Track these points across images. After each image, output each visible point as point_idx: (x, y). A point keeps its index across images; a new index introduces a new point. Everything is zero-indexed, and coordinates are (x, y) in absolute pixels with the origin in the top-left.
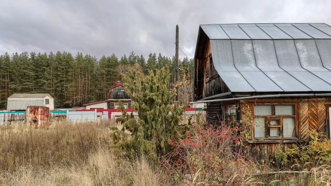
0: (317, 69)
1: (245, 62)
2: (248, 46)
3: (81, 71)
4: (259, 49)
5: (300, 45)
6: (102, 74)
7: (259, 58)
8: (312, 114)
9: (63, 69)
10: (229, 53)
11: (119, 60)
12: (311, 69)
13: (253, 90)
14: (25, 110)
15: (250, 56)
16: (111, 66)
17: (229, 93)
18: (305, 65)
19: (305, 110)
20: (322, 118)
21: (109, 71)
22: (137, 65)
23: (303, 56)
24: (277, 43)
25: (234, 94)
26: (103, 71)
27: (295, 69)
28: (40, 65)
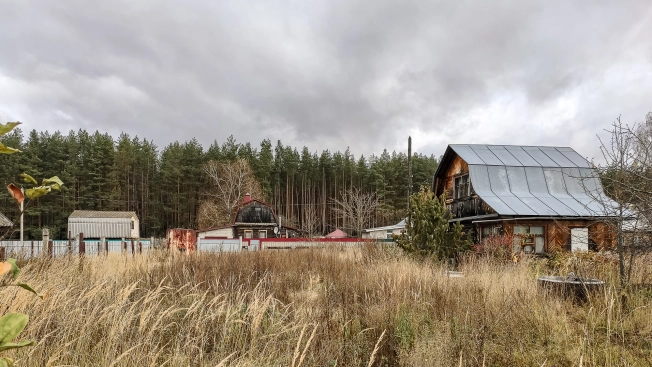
0: (563, 196)
1: (501, 188)
2: (502, 173)
3: (132, 170)
4: (512, 175)
5: (548, 173)
6: (174, 177)
7: (512, 184)
8: (558, 234)
9: (97, 165)
10: (487, 179)
11: (205, 150)
12: (558, 195)
13: (514, 214)
14: (98, 239)
15: (505, 182)
16: (191, 161)
17: (496, 215)
18: (552, 192)
19: (553, 232)
20: (565, 238)
21: (187, 172)
22: (244, 162)
23: (550, 183)
24: (528, 170)
25: (500, 216)
26: (176, 171)
27: (543, 196)
28: (53, 155)
